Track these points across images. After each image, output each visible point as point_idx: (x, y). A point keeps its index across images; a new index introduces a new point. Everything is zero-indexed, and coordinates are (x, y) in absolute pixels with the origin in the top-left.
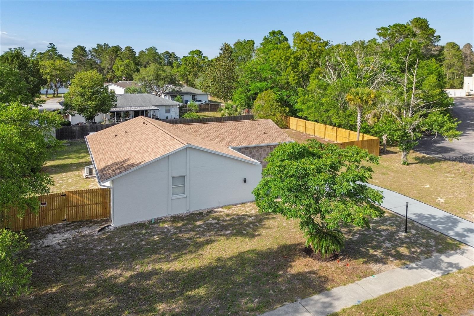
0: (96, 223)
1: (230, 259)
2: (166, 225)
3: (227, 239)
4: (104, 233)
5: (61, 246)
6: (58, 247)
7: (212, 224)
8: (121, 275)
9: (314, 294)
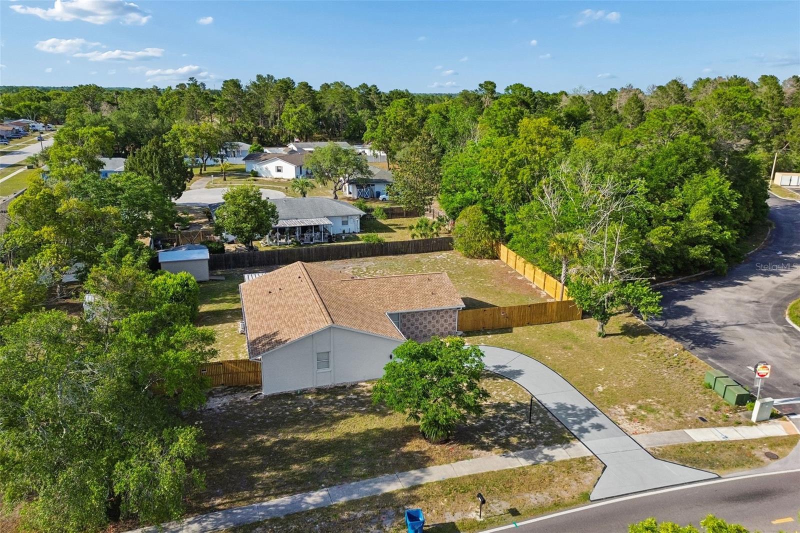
0: (250, 389)
1: (357, 435)
2: (310, 397)
3: (360, 416)
4: (255, 400)
5: (220, 410)
6: (218, 411)
7: (351, 399)
8: (268, 440)
9: (412, 469)
